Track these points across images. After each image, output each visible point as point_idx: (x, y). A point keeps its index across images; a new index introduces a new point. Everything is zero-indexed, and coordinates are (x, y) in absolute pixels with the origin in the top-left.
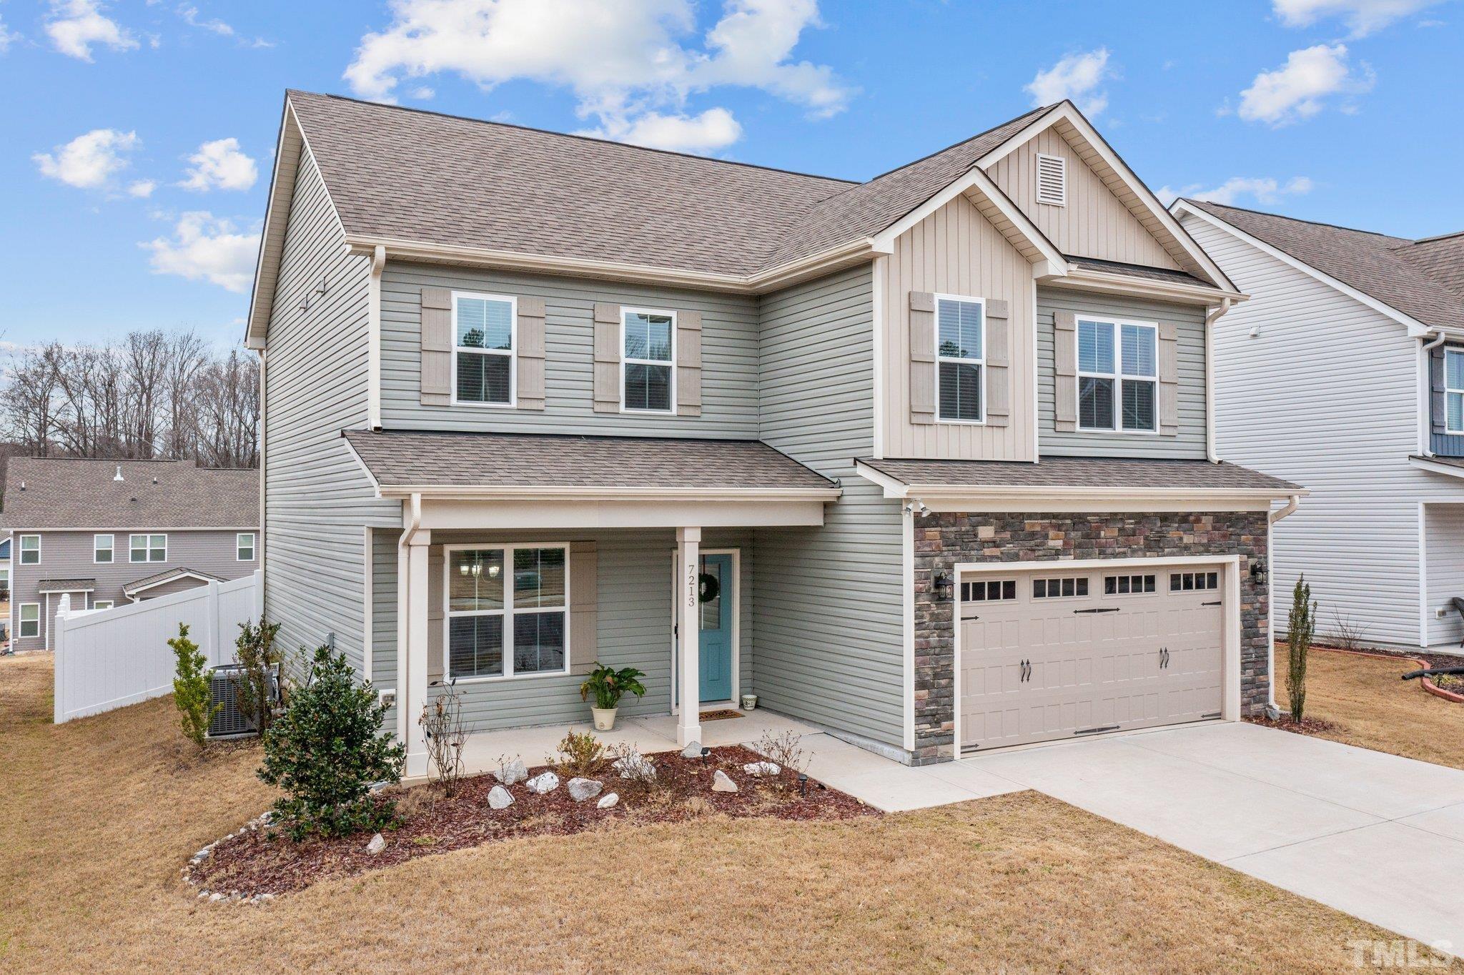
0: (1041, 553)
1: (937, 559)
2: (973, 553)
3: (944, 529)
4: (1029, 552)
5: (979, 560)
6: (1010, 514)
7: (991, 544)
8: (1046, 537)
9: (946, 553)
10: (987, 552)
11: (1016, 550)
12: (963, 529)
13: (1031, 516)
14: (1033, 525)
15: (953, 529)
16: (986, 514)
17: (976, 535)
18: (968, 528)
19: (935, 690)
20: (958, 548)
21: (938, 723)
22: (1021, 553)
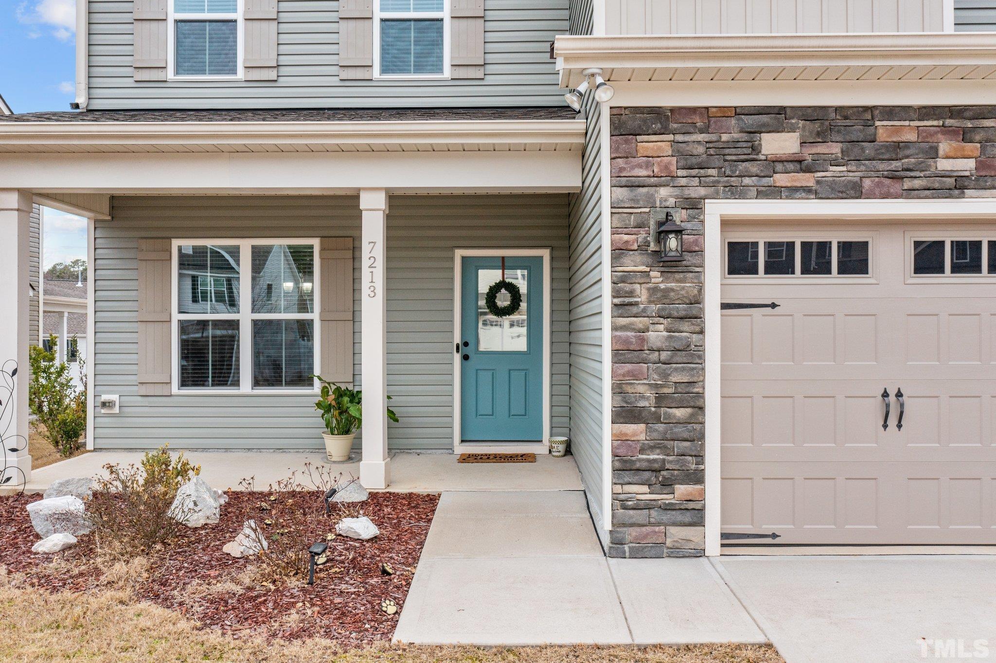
0: (917, 183)
1: (663, 192)
2: (747, 181)
3: (679, 138)
4: (887, 181)
5: (762, 194)
6: (837, 109)
7: (791, 166)
8: (933, 152)
9: (683, 182)
10: (781, 180)
11: (854, 177)
12: (725, 137)
13: (890, 112)
14: (898, 130)
15: (701, 137)
16: (781, 111)
17: (755, 149)
18: (736, 136)
19: (660, 427)
20: (711, 172)
21: (667, 485)
22: (867, 183)
